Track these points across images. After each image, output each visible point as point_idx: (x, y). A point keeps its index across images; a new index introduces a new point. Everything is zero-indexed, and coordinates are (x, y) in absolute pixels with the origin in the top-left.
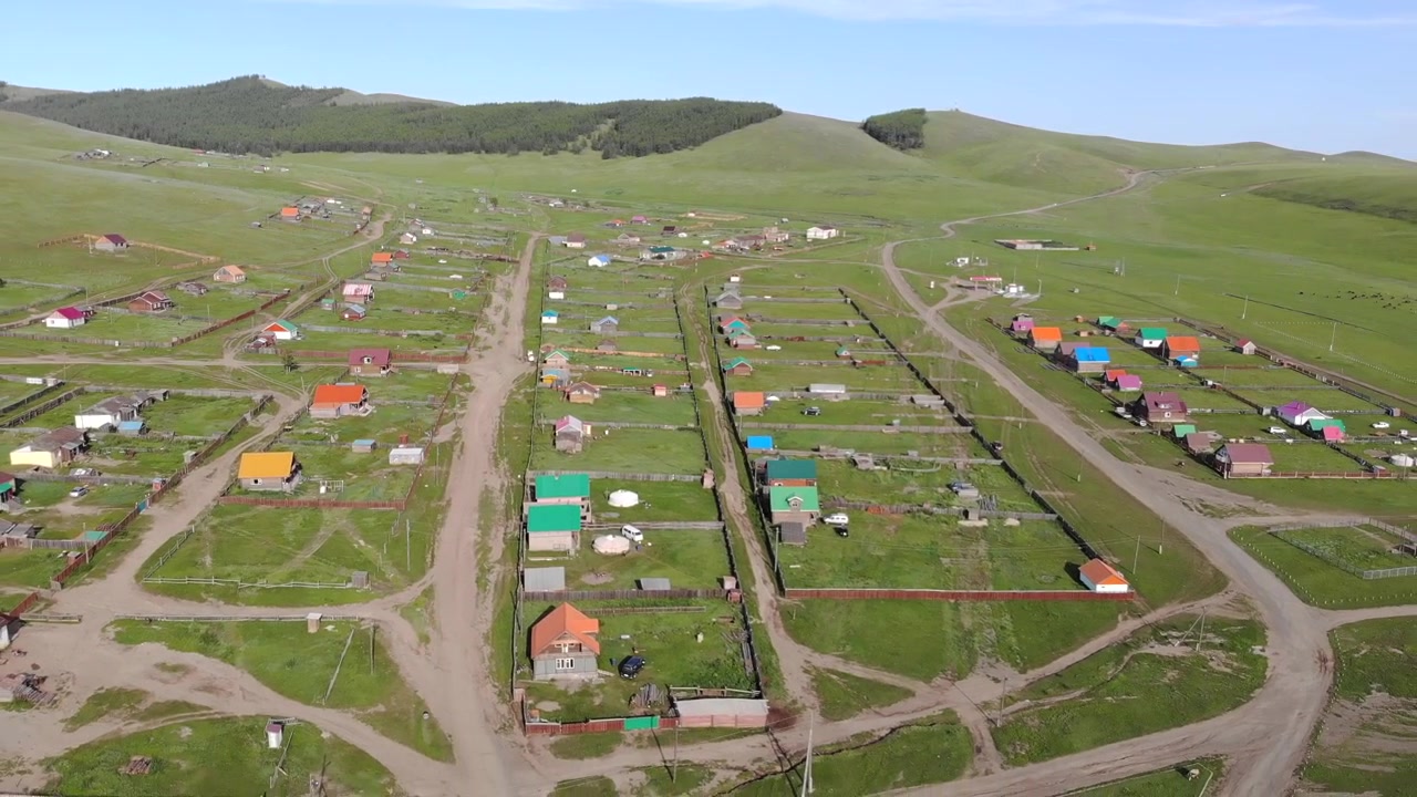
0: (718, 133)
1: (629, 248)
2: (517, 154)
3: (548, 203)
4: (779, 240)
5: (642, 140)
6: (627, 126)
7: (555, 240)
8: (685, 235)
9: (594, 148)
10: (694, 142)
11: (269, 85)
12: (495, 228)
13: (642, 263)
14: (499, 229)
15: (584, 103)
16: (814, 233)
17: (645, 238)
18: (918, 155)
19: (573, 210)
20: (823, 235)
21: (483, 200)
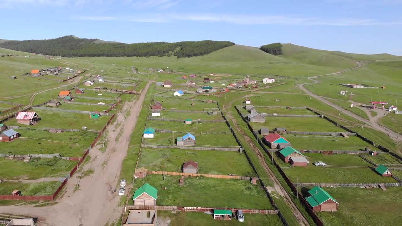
0: (215, 50)
1: (191, 87)
2: (149, 57)
3: (158, 71)
4: (253, 84)
5: (190, 52)
6: (185, 48)
7: (159, 84)
8: (213, 82)
9: (175, 55)
10: (207, 53)
11: (75, 38)
12: (133, 79)
13: (198, 94)
14: (135, 79)
15: (171, 42)
16: (265, 81)
17: (197, 83)
18: (281, 57)
19: (167, 73)
20: (270, 81)
21: (133, 69)
